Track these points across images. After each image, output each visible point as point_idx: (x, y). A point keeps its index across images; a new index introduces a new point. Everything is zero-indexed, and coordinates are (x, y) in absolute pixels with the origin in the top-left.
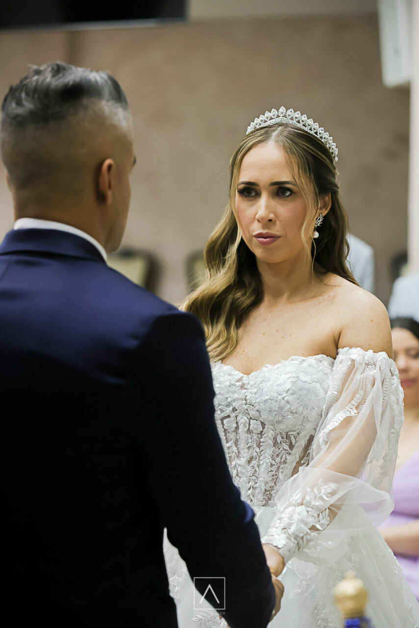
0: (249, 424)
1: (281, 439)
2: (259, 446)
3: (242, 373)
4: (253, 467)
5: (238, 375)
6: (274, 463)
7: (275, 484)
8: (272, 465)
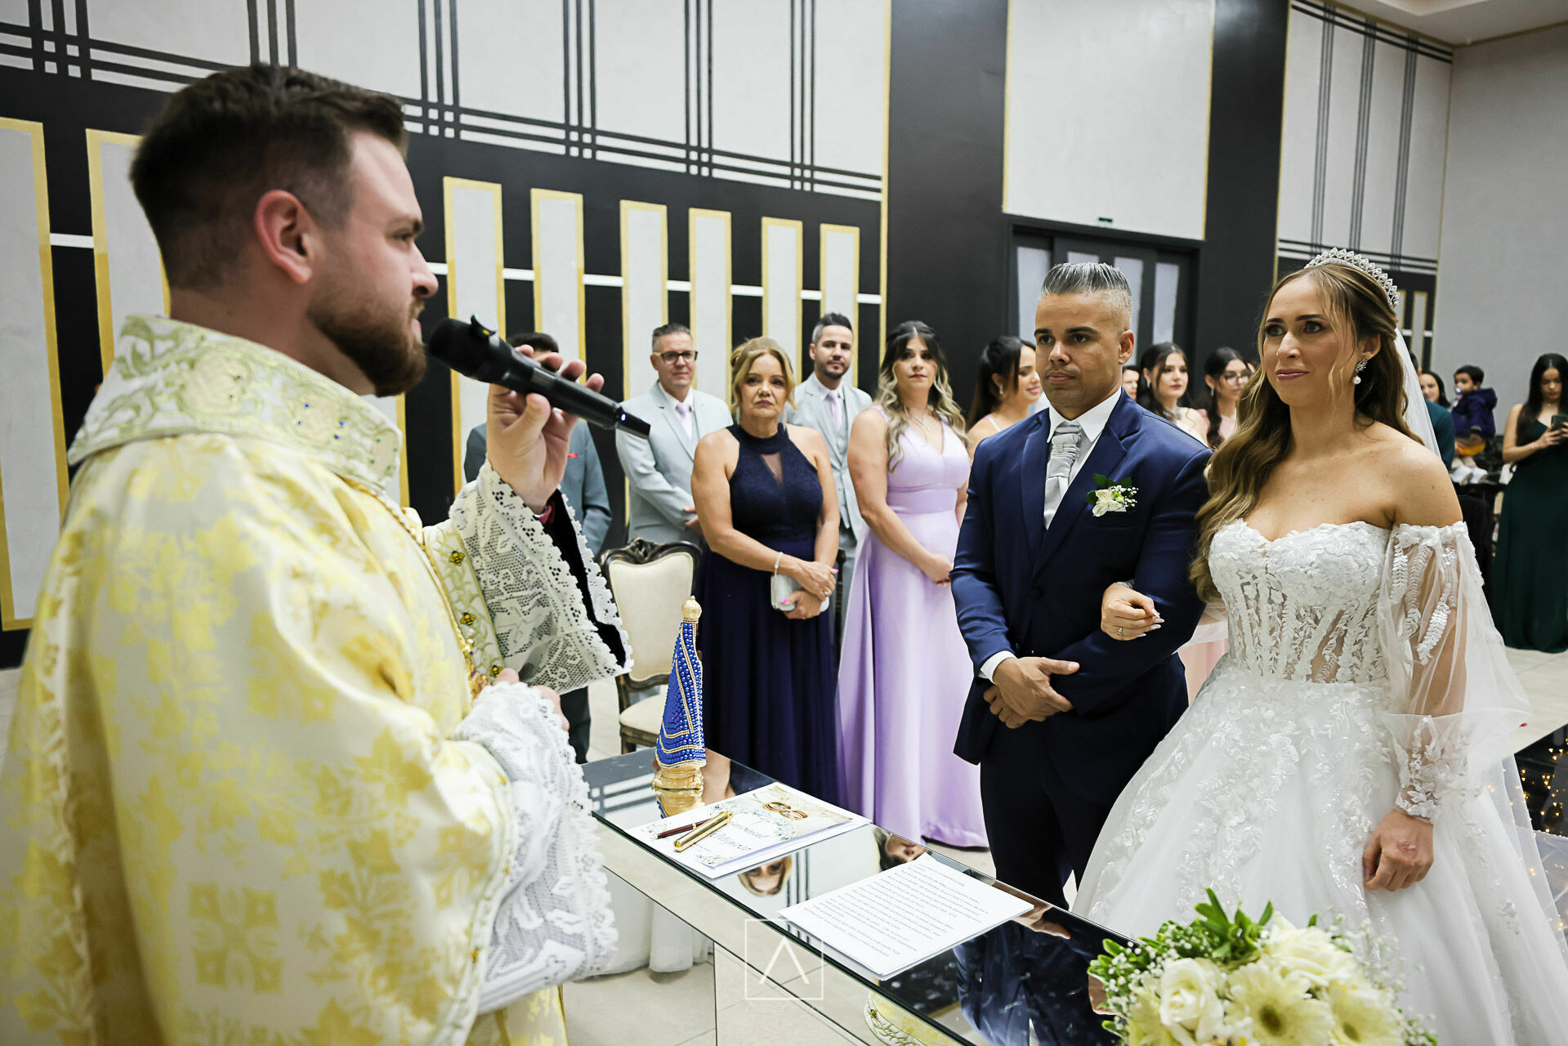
0: (1270, 594)
1: (1305, 613)
2: (1281, 617)
3: (1266, 538)
4: (1275, 638)
5: (1262, 540)
6: (1297, 636)
7: (1299, 659)
8: (1295, 638)
